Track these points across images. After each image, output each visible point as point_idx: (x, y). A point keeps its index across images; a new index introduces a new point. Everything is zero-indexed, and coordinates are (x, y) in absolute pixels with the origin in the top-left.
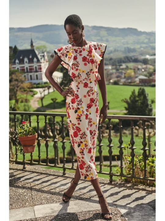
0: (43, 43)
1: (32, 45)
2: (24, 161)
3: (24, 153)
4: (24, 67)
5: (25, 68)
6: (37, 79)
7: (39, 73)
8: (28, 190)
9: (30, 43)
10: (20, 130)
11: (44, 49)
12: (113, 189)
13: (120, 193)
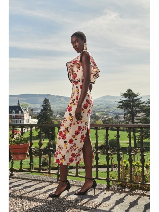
0: (26, 103)
1: (19, 103)
3: (12, 161)
4: (12, 115)
5: (13, 116)
6: (20, 122)
7: (22, 119)
8: (17, 199)
9: (17, 102)
10: (11, 139)
11: (27, 106)
12: (114, 195)
13: (125, 200)
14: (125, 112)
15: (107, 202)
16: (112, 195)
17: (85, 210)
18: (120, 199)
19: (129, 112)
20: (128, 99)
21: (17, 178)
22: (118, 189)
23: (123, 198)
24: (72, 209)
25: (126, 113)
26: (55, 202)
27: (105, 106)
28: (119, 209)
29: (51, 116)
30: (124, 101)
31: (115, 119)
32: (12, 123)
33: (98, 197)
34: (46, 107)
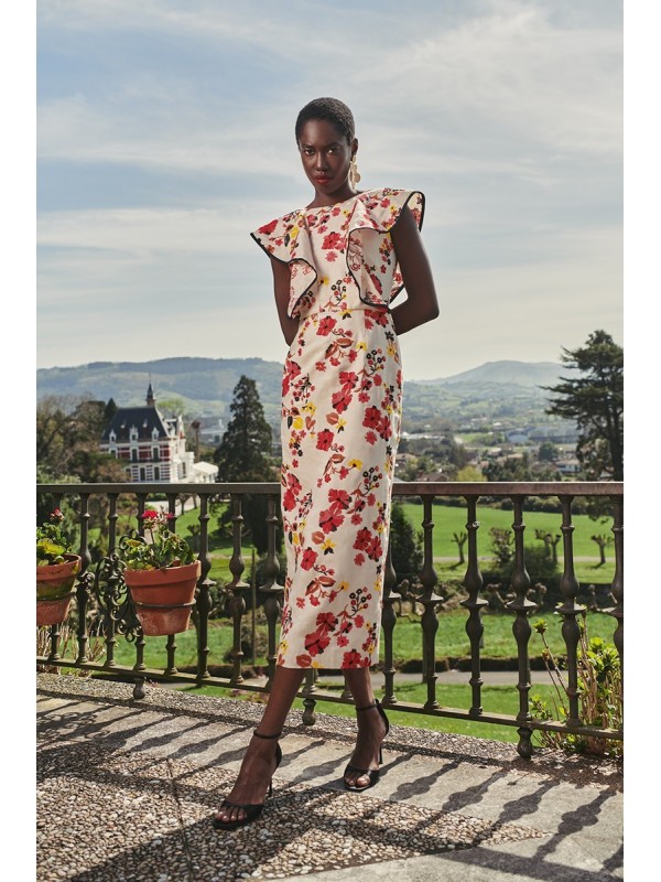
0: (175, 396)
1: (150, 398)
2: (137, 667)
3: (140, 639)
4: (128, 449)
5: (131, 451)
6: (157, 478)
7: (164, 463)
8: (161, 797)
9: (146, 394)
10: (133, 544)
11: (178, 410)
12: (553, 789)
13: (602, 813)
14: (581, 432)
15: (525, 821)
16: (542, 791)
17: (428, 852)
18: (582, 809)
19: (599, 432)
20: (595, 375)
21: (158, 709)
22: (567, 765)
23: (595, 806)
24: (374, 846)
25: (587, 435)
26: (301, 813)
27: (495, 406)
28: (579, 854)
29: (264, 450)
30: (575, 385)
31: (537, 463)
32: (128, 480)
33: (485, 796)
34: (245, 412)
